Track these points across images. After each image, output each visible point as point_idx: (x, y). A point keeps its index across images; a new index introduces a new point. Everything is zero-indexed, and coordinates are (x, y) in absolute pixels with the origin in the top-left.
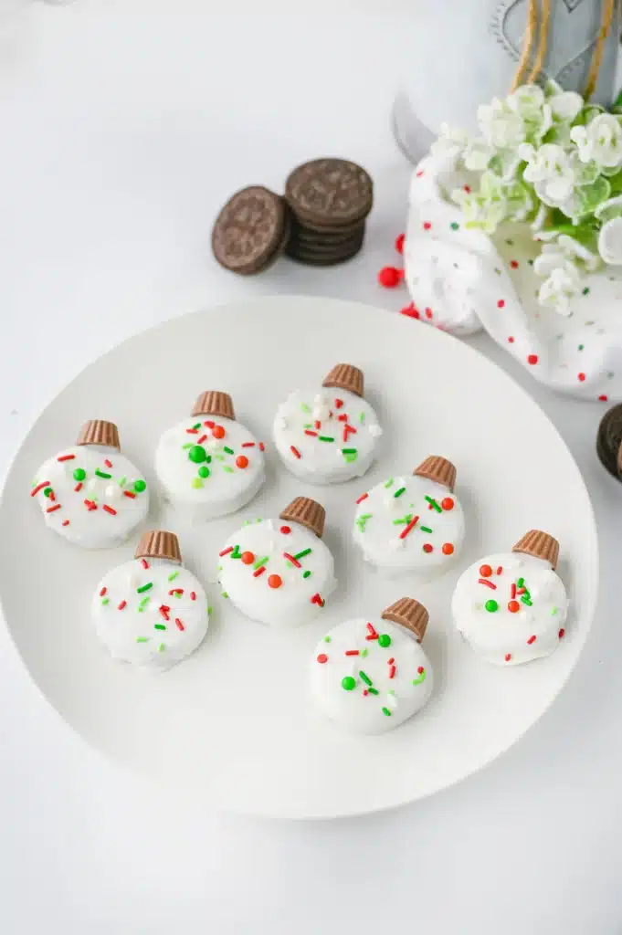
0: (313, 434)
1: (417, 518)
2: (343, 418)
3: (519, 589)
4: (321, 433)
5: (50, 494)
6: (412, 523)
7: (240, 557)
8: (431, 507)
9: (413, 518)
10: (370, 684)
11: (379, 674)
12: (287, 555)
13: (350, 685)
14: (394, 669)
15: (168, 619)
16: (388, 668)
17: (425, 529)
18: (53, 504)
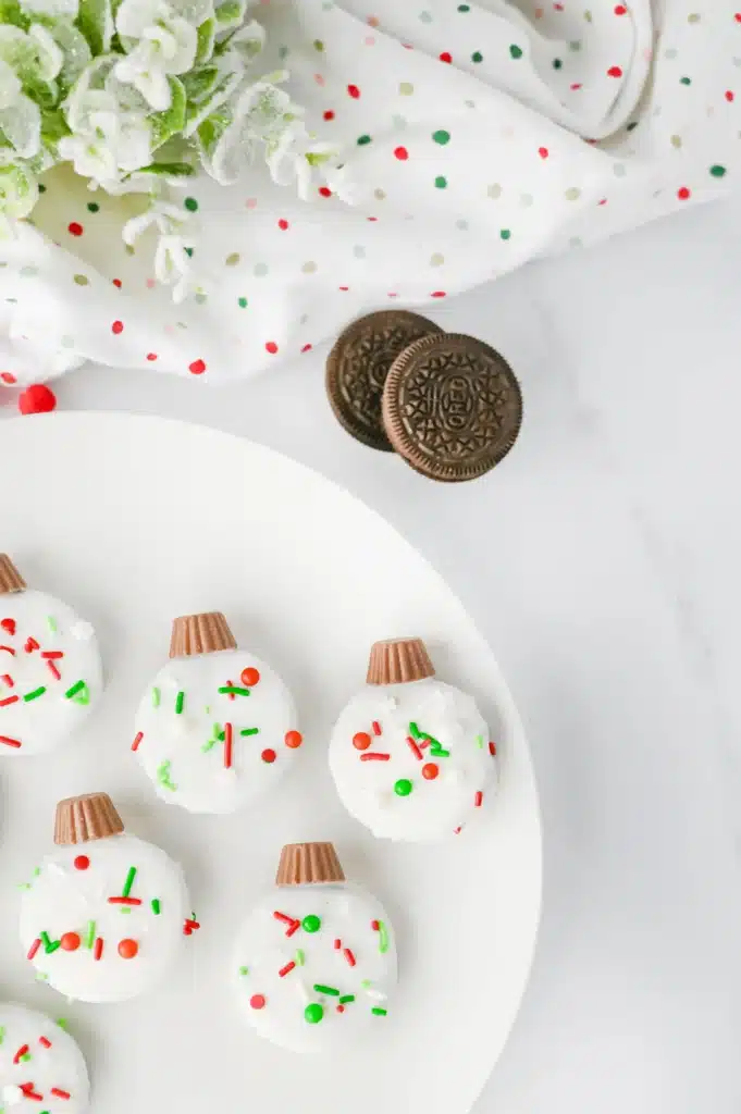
0: (14, 699)
1: (229, 726)
2: (32, 646)
3: (419, 742)
4: (20, 689)
6: (227, 735)
7: (58, 944)
8: (233, 696)
9: (224, 729)
10: (336, 993)
11: (335, 971)
12: (113, 900)
13: (317, 1013)
14: (349, 953)
15: (39, 1097)
16: (340, 956)
17: (246, 733)
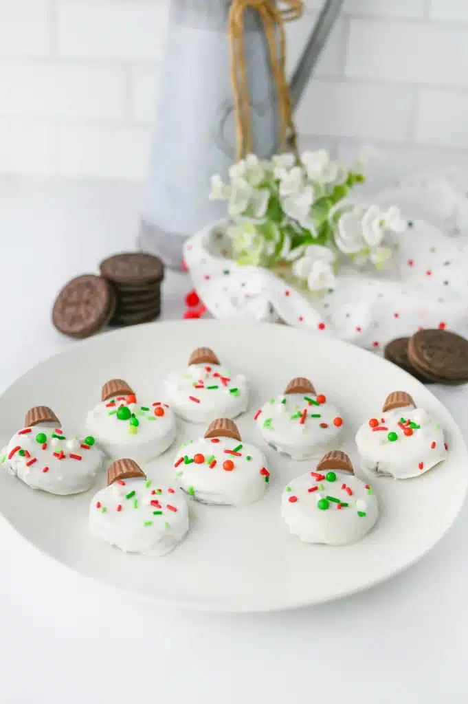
0: (201, 387)
1: (305, 412)
2: (216, 375)
4: (206, 385)
5: (25, 454)
6: (304, 416)
7: (191, 461)
8: (311, 404)
9: (302, 412)
10: (339, 502)
12: (227, 452)
13: (325, 506)
14: (349, 490)
15: (160, 507)
16: (345, 490)
17: (315, 416)
18: (29, 460)
